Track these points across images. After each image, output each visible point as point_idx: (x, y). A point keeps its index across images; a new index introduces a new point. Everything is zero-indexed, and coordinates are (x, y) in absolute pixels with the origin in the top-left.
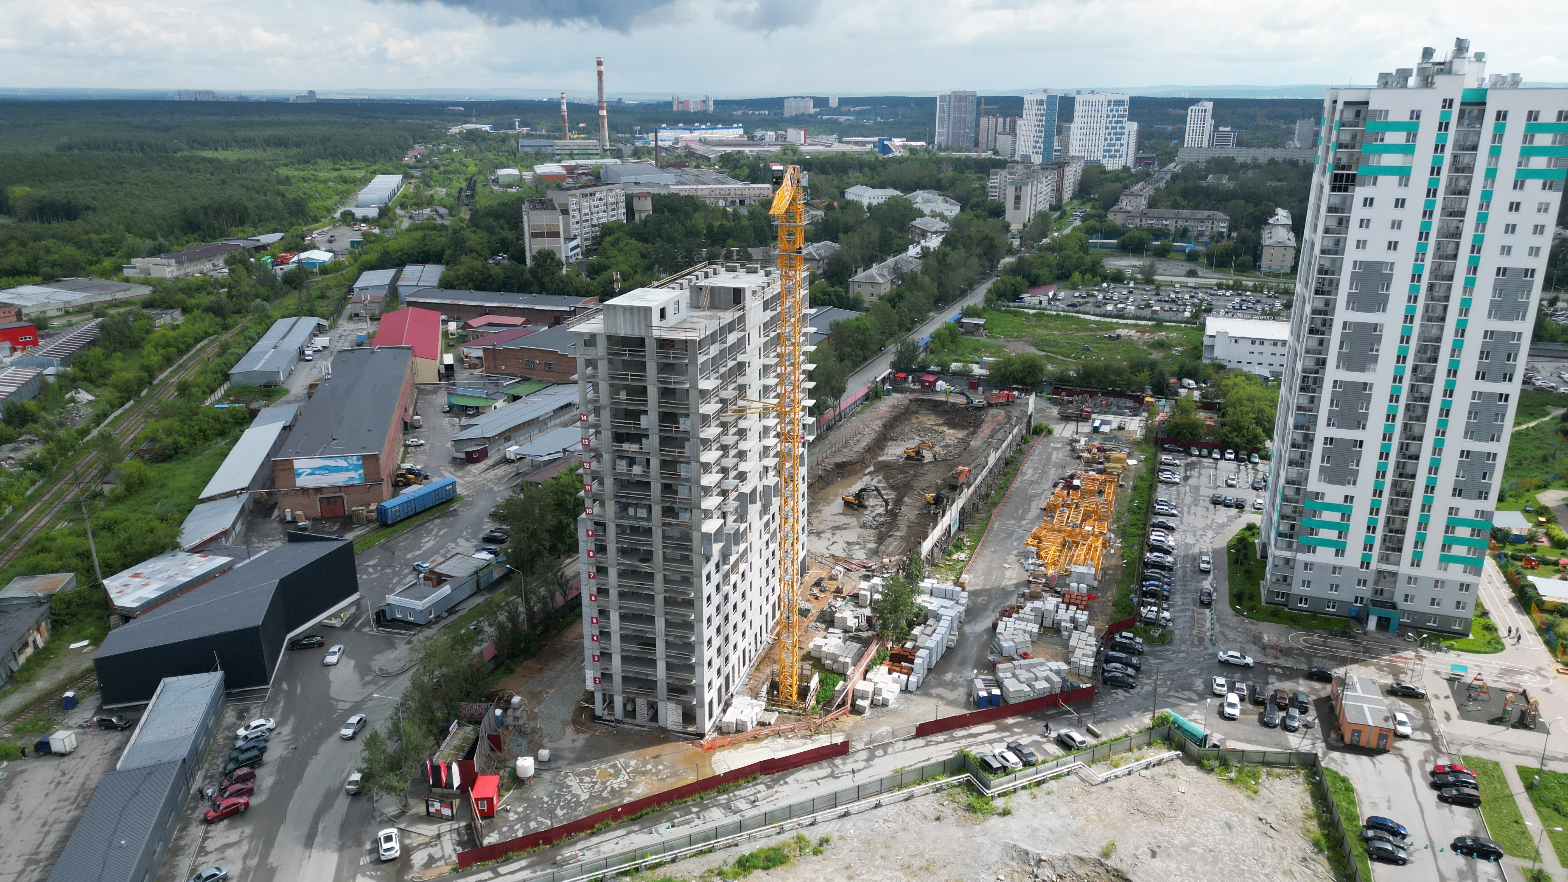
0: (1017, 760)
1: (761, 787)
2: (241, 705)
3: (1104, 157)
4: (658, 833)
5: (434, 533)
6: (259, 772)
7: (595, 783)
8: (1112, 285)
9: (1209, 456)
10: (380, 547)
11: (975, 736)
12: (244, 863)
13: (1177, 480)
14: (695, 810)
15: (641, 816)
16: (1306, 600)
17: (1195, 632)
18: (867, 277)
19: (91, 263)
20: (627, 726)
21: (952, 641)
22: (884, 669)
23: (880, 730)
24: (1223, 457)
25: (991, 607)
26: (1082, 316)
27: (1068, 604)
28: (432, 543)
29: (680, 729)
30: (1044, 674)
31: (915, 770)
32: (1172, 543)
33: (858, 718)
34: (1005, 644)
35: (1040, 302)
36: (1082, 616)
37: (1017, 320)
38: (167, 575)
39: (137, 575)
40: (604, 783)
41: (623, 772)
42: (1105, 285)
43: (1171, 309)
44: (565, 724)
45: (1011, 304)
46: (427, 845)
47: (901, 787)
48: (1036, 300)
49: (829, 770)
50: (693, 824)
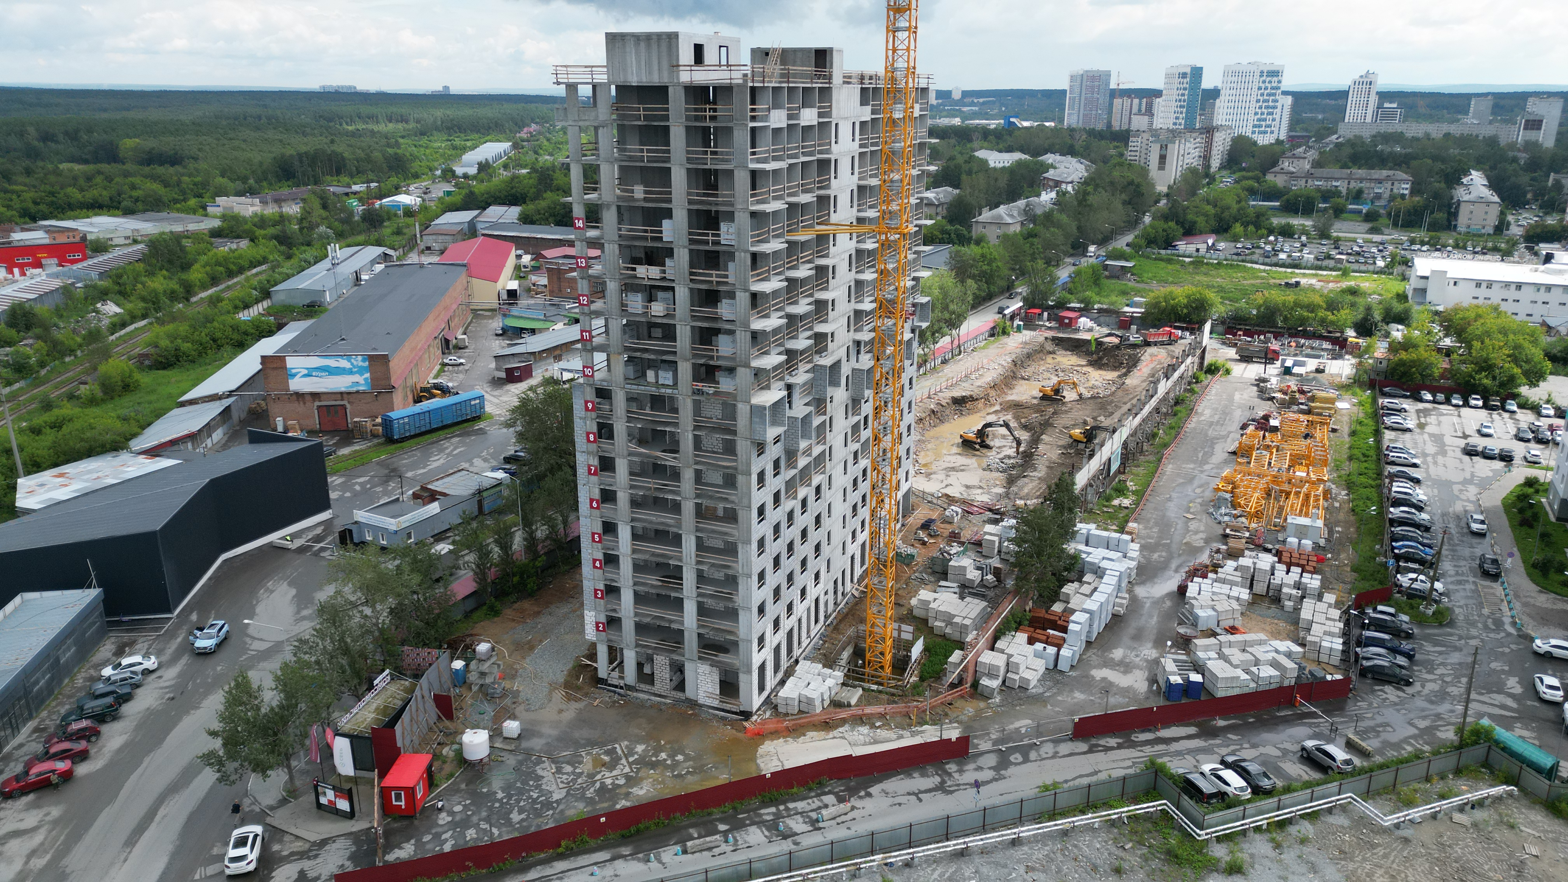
0: (1243, 783)
1: (830, 799)
2: (126, 637)
4: (660, 861)
5: (447, 451)
6: (106, 729)
7: (579, 775)
8: (1280, 239)
9: (1448, 401)
10: (378, 463)
11: (1167, 741)
12: (27, 863)
13: (1409, 426)
14: (722, 827)
15: (638, 832)
17: (1486, 611)
18: (993, 217)
19: (176, 201)
20: (641, 696)
21: (1121, 605)
22: (1022, 637)
23: (1017, 724)
24: (1466, 404)
25: (1173, 566)
26: (1249, 265)
27: (1289, 566)
28: (442, 461)
29: (716, 703)
30: (1270, 656)
31: (1077, 789)
32: (1422, 497)
33: (982, 705)
34: (1201, 613)
35: (1198, 250)
36: (1313, 582)
37: (1170, 267)
38: (95, 476)
39: (61, 475)
40: (591, 776)
41: (624, 761)
42: (1272, 238)
43: (1356, 261)
44: (553, 687)
45: (1163, 252)
46: (302, 855)
47: (1053, 815)
48: (1191, 248)
49: (937, 779)
50: (716, 851)
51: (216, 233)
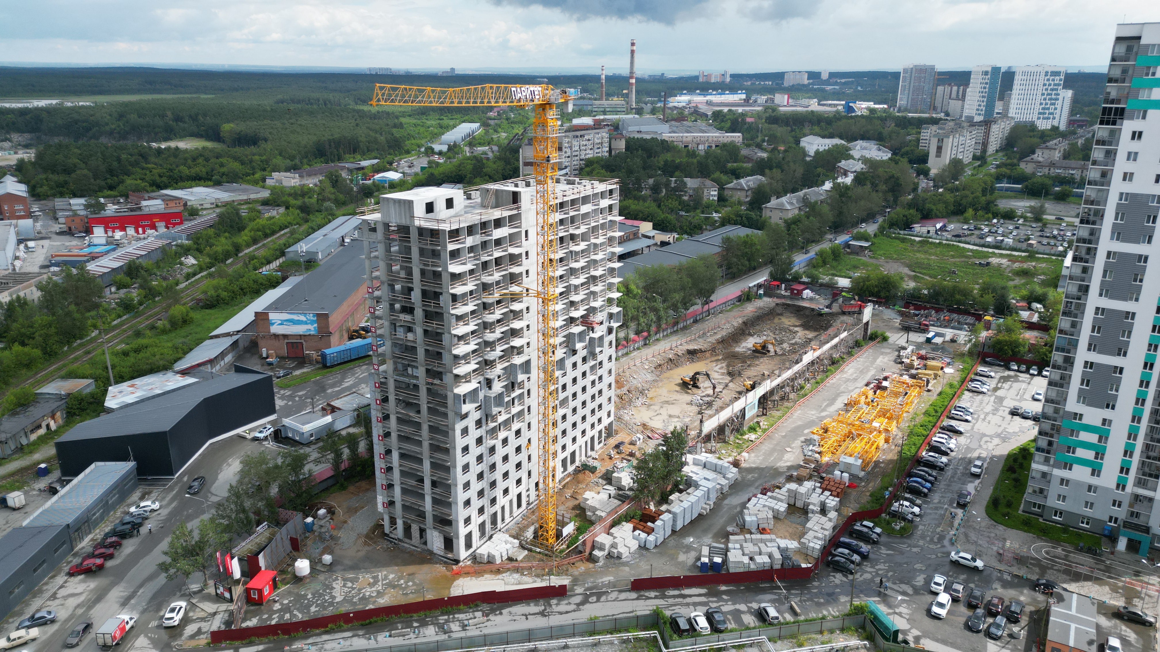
0: (708, 625)
1: (479, 614)
2: (148, 488)
3: (1039, 118)
4: (376, 640)
5: (356, 376)
6: (125, 542)
7: (353, 589)
8: (1002, 221)
9: (1027, 371)
10: (314, 382)
11: (684, 596)
13: (984, 390)
14: (415, 624)
15: (370, 623)
16: (1061, 513)
17: (939, 530)
18: (778, 204)
20: (406, 545)
21: (705, 509)
22: (628, 527)
23: (605, 579)
25: (757, 484)
26: (962, 245)
27: (824, 490)
28: (351, 382)
29: (442, 554)
30: (769, 550)
31: (611, 620)
32: (952, 446)
33: (591, 565)
34: (748, 518)
35: (929, 232)
36: (832, 502)
37: (902, 245)
38: (150, 387)
39: (132, 386)
40: (360, 590)
41: (380, 583)
42: (995, 221)
43: (1049, 244)
44: (359, 536)
45: (902, 232)
46: (203, 619)
47: (592, 633)
48: (924, 230)
49: (543, 608)
50: (407, 637)
51: (266, 203)
